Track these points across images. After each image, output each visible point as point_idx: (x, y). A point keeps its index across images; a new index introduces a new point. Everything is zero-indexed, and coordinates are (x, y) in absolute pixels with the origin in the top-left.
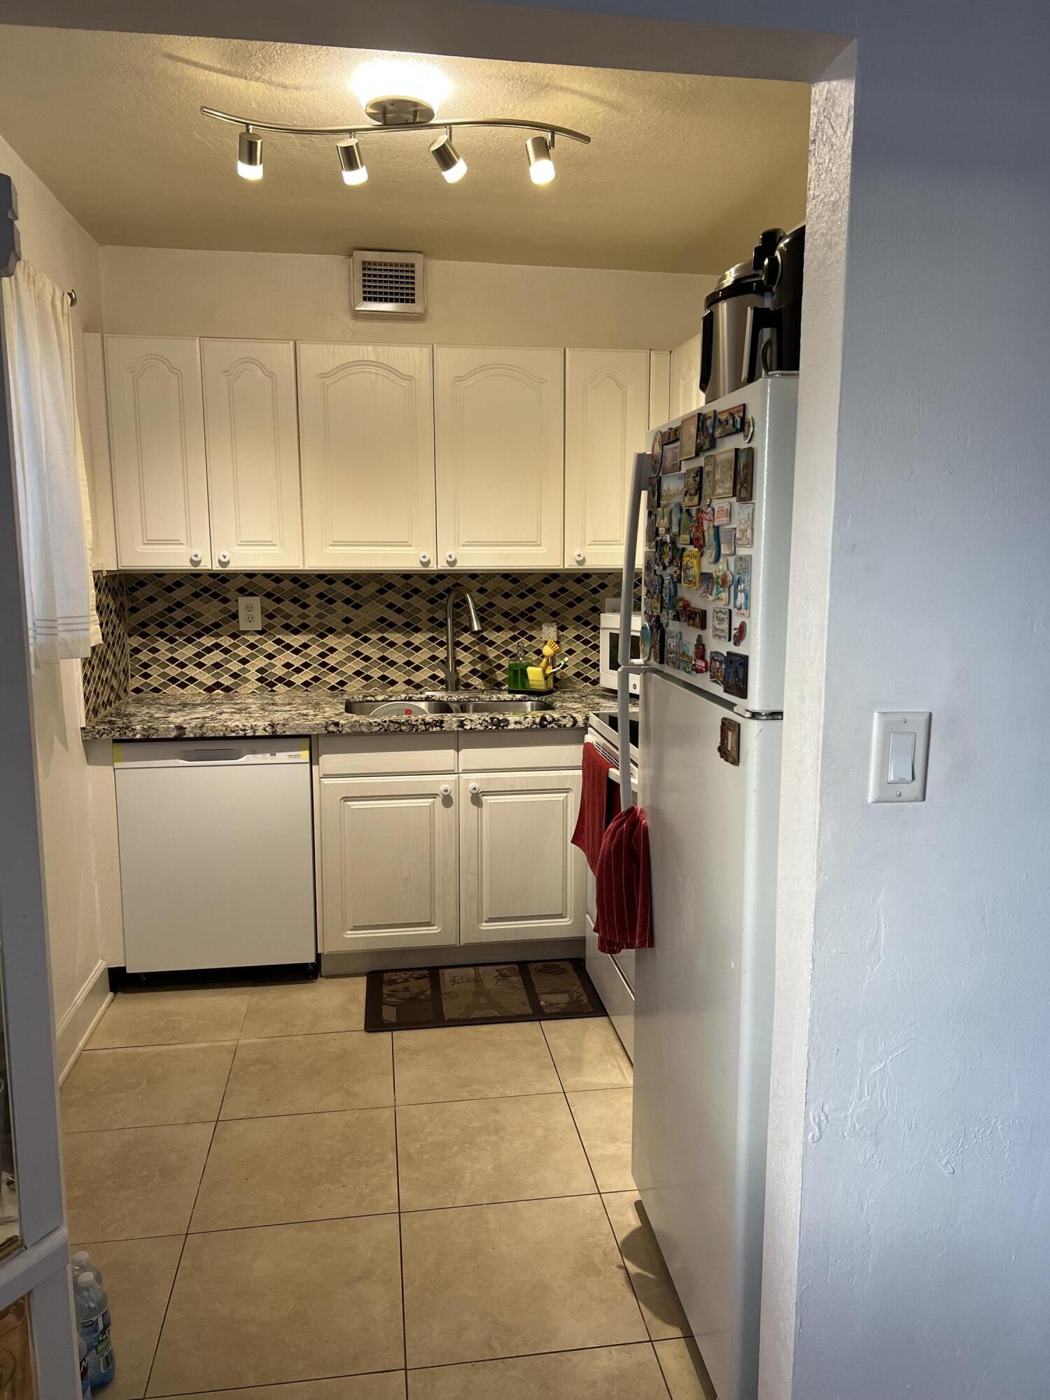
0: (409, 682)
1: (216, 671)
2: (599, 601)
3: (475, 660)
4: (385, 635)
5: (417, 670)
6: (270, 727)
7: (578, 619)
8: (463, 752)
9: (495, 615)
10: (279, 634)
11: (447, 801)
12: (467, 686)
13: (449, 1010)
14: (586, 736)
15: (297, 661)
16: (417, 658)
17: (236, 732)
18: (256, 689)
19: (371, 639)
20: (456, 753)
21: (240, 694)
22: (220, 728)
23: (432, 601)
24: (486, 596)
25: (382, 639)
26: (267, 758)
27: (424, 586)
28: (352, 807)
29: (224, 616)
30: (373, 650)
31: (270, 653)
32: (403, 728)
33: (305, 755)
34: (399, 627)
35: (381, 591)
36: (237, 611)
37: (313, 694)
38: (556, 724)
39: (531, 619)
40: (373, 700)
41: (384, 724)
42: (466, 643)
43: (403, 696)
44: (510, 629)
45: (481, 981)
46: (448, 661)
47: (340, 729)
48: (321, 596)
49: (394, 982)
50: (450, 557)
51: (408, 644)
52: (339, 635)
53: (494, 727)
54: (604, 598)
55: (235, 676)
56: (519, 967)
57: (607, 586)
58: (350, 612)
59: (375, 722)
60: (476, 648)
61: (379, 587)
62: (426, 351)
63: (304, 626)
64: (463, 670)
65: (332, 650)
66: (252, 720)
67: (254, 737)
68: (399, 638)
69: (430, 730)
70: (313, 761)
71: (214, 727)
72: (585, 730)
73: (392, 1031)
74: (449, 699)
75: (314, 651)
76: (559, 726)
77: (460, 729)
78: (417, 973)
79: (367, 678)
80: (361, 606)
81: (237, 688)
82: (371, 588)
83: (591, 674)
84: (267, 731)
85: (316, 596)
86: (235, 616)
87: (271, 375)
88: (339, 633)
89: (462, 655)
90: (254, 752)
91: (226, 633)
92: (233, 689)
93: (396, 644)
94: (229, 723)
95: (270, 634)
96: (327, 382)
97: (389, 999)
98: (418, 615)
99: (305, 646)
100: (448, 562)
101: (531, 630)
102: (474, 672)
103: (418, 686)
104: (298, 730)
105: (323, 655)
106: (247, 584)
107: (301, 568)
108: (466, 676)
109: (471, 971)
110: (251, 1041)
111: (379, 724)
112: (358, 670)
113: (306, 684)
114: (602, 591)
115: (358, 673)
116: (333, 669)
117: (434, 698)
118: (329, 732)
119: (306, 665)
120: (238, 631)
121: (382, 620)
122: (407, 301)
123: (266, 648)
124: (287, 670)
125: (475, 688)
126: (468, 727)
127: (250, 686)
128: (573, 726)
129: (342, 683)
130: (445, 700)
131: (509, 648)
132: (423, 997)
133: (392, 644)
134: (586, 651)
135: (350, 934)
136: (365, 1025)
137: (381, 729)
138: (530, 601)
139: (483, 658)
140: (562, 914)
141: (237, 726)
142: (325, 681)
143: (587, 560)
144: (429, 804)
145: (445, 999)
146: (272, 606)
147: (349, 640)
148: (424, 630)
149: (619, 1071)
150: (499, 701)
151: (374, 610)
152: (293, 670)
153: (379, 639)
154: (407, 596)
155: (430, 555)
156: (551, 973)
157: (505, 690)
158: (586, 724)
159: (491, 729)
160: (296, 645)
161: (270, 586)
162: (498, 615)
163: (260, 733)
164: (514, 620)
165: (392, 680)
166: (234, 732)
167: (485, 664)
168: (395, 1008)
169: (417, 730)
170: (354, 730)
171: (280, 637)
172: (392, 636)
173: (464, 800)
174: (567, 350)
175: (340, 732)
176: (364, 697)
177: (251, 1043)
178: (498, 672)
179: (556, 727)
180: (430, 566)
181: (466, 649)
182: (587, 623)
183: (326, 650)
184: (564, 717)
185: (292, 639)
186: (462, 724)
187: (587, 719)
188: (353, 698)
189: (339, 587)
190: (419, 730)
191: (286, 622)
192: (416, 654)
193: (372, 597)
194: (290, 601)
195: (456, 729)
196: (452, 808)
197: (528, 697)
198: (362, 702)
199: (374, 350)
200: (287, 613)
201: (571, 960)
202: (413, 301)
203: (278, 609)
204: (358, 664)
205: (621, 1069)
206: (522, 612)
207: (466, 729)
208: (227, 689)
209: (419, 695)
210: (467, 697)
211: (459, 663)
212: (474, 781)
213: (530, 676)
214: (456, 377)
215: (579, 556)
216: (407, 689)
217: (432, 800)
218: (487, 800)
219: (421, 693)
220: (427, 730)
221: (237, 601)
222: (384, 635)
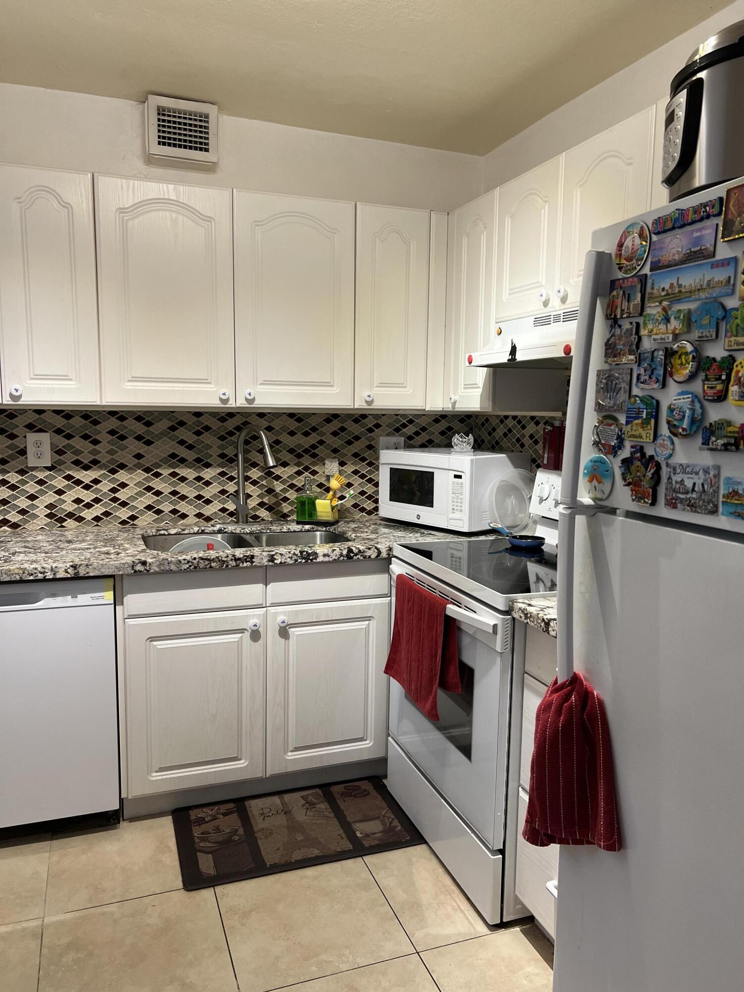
0: (199, 515)
1: (3, 508)
2: (374, 439)
3: (262, 493)
4: (177, 470)
5: (208, 504)
6: (71, 568)
7: (356, 455)
8: (271, 586)
9: (281, 451)
10: (69, 470)
11: (255, 635)
12: (255, 517)
13: (270, 853)
14: (390, 566)
15: (87, 496)
16: (207, 493)
17: (35, 575)
18: (45, 525)
19: (162, 475)
20: (265, 586)
21: (28, 530)
22: (16, 571)
23: (222, 438)
24: (272, 433)
25: (174, 475)
26: (68, 600)
27: (214, 424)
28: (159, 647)
29: (11, 452)
30: (165, 485)
31: (60, 489)
32: (213, 564)
33: (109, 596)
34: (190, 462)
35: (173, 428)
36: (26, 447)
37: (104, 529)
38: (361, 556)
39: (314, 456)
40: (167, 533)
41: (193, 561)
42: (255, 477)
43: (196, 529)
44: (295, 464)
45: (290, 812)
46: (239, 494)
47: (148, 568)
48: (112, 432)
49: (201, 821)
50: (250, 394)
51: (199, 479)
52: (131, 470)
53: (304, 561)
54: (378, 437)
55: (23, 512)
56: (322, 791)
57: (381, 426)
58: (142, 448)
59: (184, 560)
60: (264, 482)
61: (171, 424)
62: (227, 194)
63: (95, 462)
64: (252, 503)
65: (123, 485)
66: (50, 561)
67: (54, 580)
68: (189, 473)
69: (241, 565)
70: (117, 601)
71: (10, 570)
72: (388, 560)
73: (214, 886)
74: (242, 531)
75: (105, 487)
76: (365, 557)
77: (271, 563)
78: (224, 808)
79: (159, 512)
80: (153, 443)
81: (25, 524)
82: (164, 425)
83: (369, 505)
84: (68, 573)
85: (107, 432)
86: (23, 452)
87: (67, 205)
88: (130, 468)
89: (250, 489)
90: (54, 595)
91: (13, 470)
92: (20, 526)
93: (187, 479)
94: (26, 566)
95: (60, 470)
96: (127, 218)
97: (202, 844)
98: (208, 451)
99: (96, 481)
100: (246, 399)
101: (314, 466)
102: (262, 504)
103: (208, 519)
104: (102, 570)
105: (114, 490)
106: (37, 420)
107: (98, 403)
108: (254, 509)
109: (276, 800)
110: (58, 918)
111: (188, 562)
112: (150, 505)
113: (97, 519)
114: (376, 430)
115: (149, 508)
116: (124, 504)
117: (226, 530)
118: (135, 571)
119: (97, 501)
120: (27, 467)
121: (173, 456)
122: (201, 149)
123: (56, 484)
124: (77, 506)
125: (263, 520)
126: (278, 562)
127: (39, 523)
128: (377, 557)
129: (133, 518)
130: (238, 531)
131: (294, 482)
132: (237, 838)
133: (183, 479)
134: (363, 484)
135: (156, 776)
136: (183, 881)
137: (190, 566)
138: (313, 439)
139: (270, 491)
140: (363, 738)
141: (36, 569)
142: (115, 515)
143: (375, 401)
144: (237, 640)
145: (260, 839)
146: (62, 442)
147: (140, 475)
148: (215, 465)
149: (462, 915)
150: (289, 532)
151: (164, 447)
152: (83, 506)
153: (170, 475)
154: (198, 433)
155: (230, 393)
156: (355, 796)
157: (293, 521)
158: (389, 555)
159: (301, 562)
160: (87, 481)
161: (60, 422)
162: (284, 452)
163: (61, 574)
164: (299, 456)
165: (183, 513)
166: (32, 575)
167: (272, 498)
168: (210, 855)
169: (227, 566)
170: (162, 568)
171: (70, 473)
172: (183, 472)
173: (271, 635)
174: (358, 203)
175: (148, 571)
176: (158, 530)
177: (58, 921)
178: (284, 504)
179: (362, 558)
180: (229, 403)
181: (254, 483)
182: (363, 459)
183: (118, 485)
184: (369, 549)
185: (82, 475)
186: (272, 559)
187: (390, 549)
188: (146, 532)
189: (132, 424)
190: (230, 567)
191: (76, 458)
192: (207, 488)
193: (163, 434)
194: (80, 437)
195: (266, 564)
196: (261, 642)
197: (316, 527)
198: (156, 535)
199: (174, 189)
200: (77, 449)
201: (369, 779)
202: (207, 150)
203: (68, 445)
204: (149, 499)
205: (462, 911)
206: (307, 448)
207: (277, 564)
208: (15, 526)
209: (212, 528)
210: (259, 528)
211: (248, 496)
212: (282, 615)
213: (318, 508)
214: (256, 222)
215: (369, 396)
216: (198, 522)
217: (241, 635)
218: (294, 632)
219: (213, 526)
220: (237, 565)
221: (25, 437)
222: (175, 470)
